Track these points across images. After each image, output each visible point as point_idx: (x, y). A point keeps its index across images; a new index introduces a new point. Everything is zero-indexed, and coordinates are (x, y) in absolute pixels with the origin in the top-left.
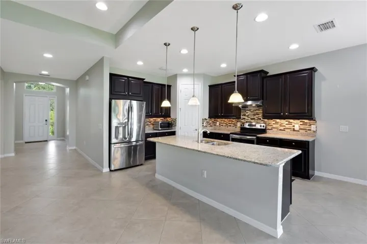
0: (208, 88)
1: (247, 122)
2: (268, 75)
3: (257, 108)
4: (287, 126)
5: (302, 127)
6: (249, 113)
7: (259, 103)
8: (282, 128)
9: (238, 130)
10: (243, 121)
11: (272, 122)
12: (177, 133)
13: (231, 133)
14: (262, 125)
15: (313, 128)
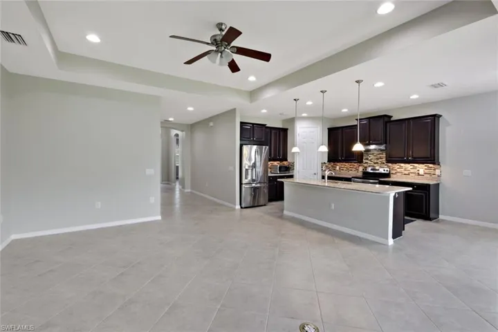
0: (327, 130)
1: (369, 166)
2: (392, 119)
3: (381, 152)
4: (412, 171)
5: (427, 171)
6: (372, 157)
7: (383, 147)
8: (406, 172)
9: (360, 174)
10: (365, 165)
11: (396, 166)
12: (295, 177)
13: (353, 177)
14: (386, 169)
15: (438, 172)
